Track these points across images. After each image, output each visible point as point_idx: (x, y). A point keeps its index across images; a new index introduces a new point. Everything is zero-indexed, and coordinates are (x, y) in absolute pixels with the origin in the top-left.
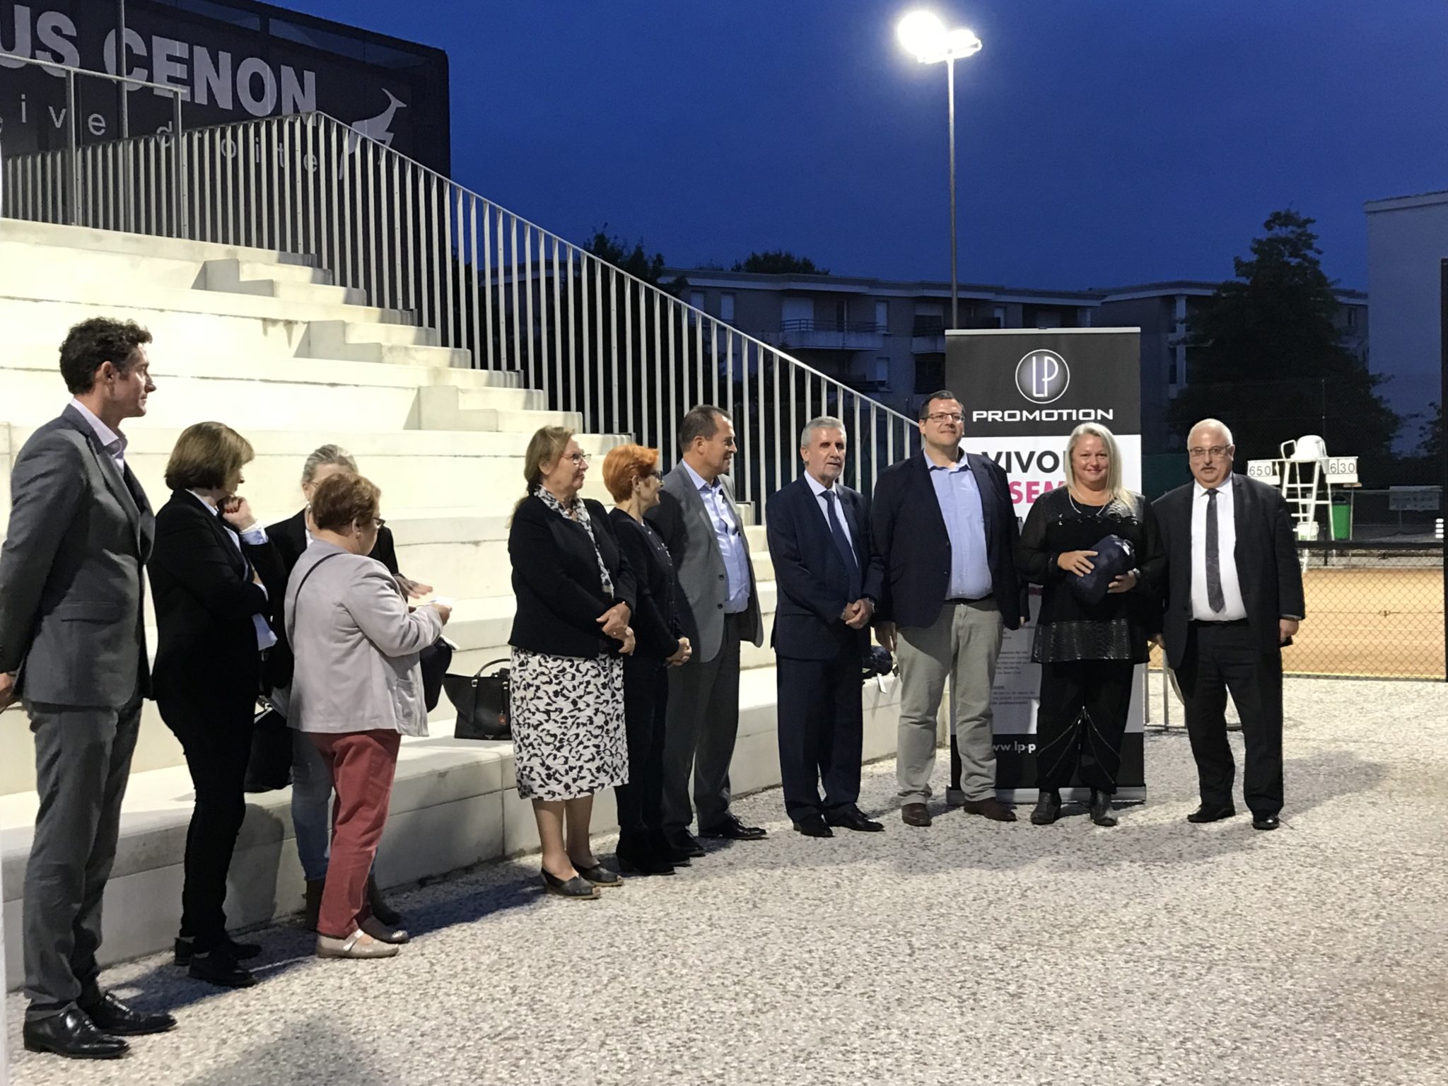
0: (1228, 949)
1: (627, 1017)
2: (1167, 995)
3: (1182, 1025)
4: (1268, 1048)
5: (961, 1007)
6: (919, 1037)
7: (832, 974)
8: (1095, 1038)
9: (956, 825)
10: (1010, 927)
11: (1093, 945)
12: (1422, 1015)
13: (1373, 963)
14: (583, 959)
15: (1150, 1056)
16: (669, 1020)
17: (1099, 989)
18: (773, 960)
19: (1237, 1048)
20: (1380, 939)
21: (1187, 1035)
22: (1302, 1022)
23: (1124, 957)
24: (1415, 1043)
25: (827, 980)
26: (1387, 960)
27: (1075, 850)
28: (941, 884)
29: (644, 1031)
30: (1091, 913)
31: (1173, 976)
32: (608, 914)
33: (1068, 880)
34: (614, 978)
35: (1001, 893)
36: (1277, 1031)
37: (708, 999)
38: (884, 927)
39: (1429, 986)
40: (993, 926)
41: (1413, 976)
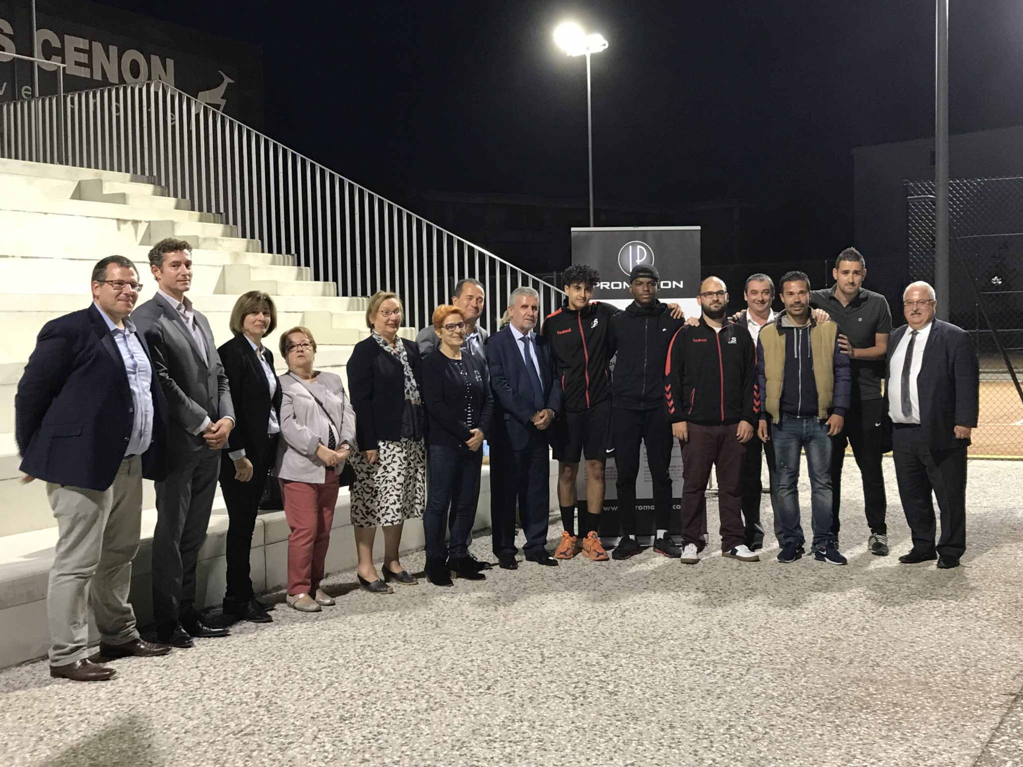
0: (761, 655)
1: (336, 716)
2: (718, 691)
3: (728, 715)
4: (788, 733)
5: (574, 703)
6: (543, 728)
7: (485, 678)
8: (667, 727)
9: (580, 563)
10: (612, 640)
11: (668, 653)
12: (895, 705)
13: (861, 665)
14: (310, 669)
15: (705, 741)
16: (365, 717)
17: (671, 687)
18: (445, 668)
19: (766, 733)
20: (865, 646)
21: (732, 723)
22: (812, 711)
23: (690, 662)
24: (891, 727)
25: (481, 683)
26: (870, 662)
27: (659, 580)
28: (567, 608)
29: (347, 727)
30: (668, 628)
31: (723, 676)
32: (333, 634)
33: (653, 603)
34: (331, 684)
35: (607, 613)
36: (794, 719)
37: (396, 700)
38: (525, 641)
39: (900, 682)
40: (601, 639)
41: (888, 674)
